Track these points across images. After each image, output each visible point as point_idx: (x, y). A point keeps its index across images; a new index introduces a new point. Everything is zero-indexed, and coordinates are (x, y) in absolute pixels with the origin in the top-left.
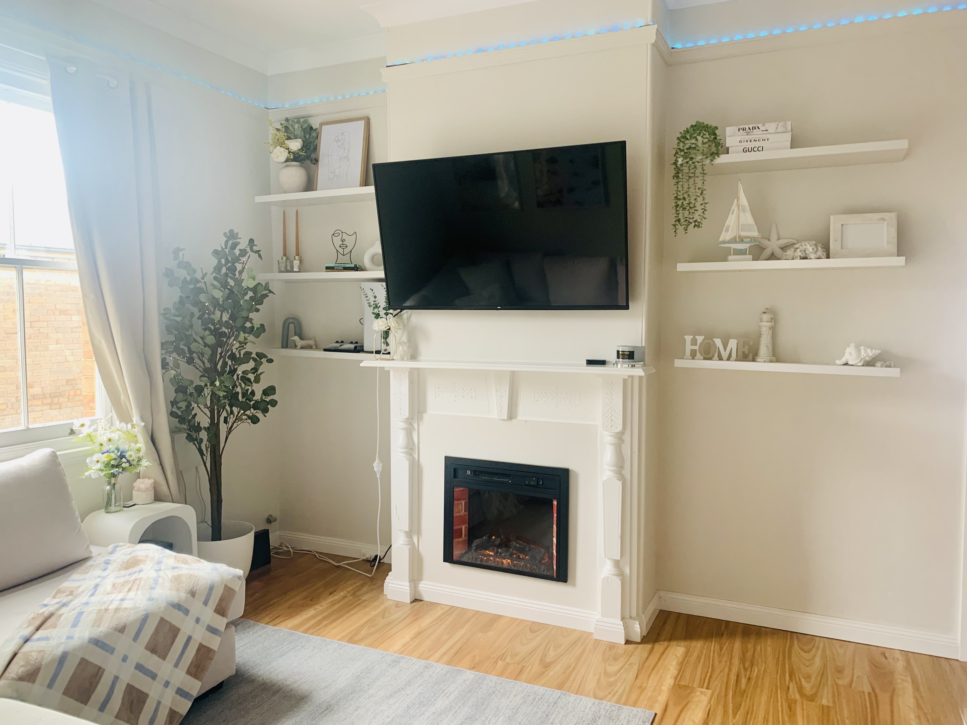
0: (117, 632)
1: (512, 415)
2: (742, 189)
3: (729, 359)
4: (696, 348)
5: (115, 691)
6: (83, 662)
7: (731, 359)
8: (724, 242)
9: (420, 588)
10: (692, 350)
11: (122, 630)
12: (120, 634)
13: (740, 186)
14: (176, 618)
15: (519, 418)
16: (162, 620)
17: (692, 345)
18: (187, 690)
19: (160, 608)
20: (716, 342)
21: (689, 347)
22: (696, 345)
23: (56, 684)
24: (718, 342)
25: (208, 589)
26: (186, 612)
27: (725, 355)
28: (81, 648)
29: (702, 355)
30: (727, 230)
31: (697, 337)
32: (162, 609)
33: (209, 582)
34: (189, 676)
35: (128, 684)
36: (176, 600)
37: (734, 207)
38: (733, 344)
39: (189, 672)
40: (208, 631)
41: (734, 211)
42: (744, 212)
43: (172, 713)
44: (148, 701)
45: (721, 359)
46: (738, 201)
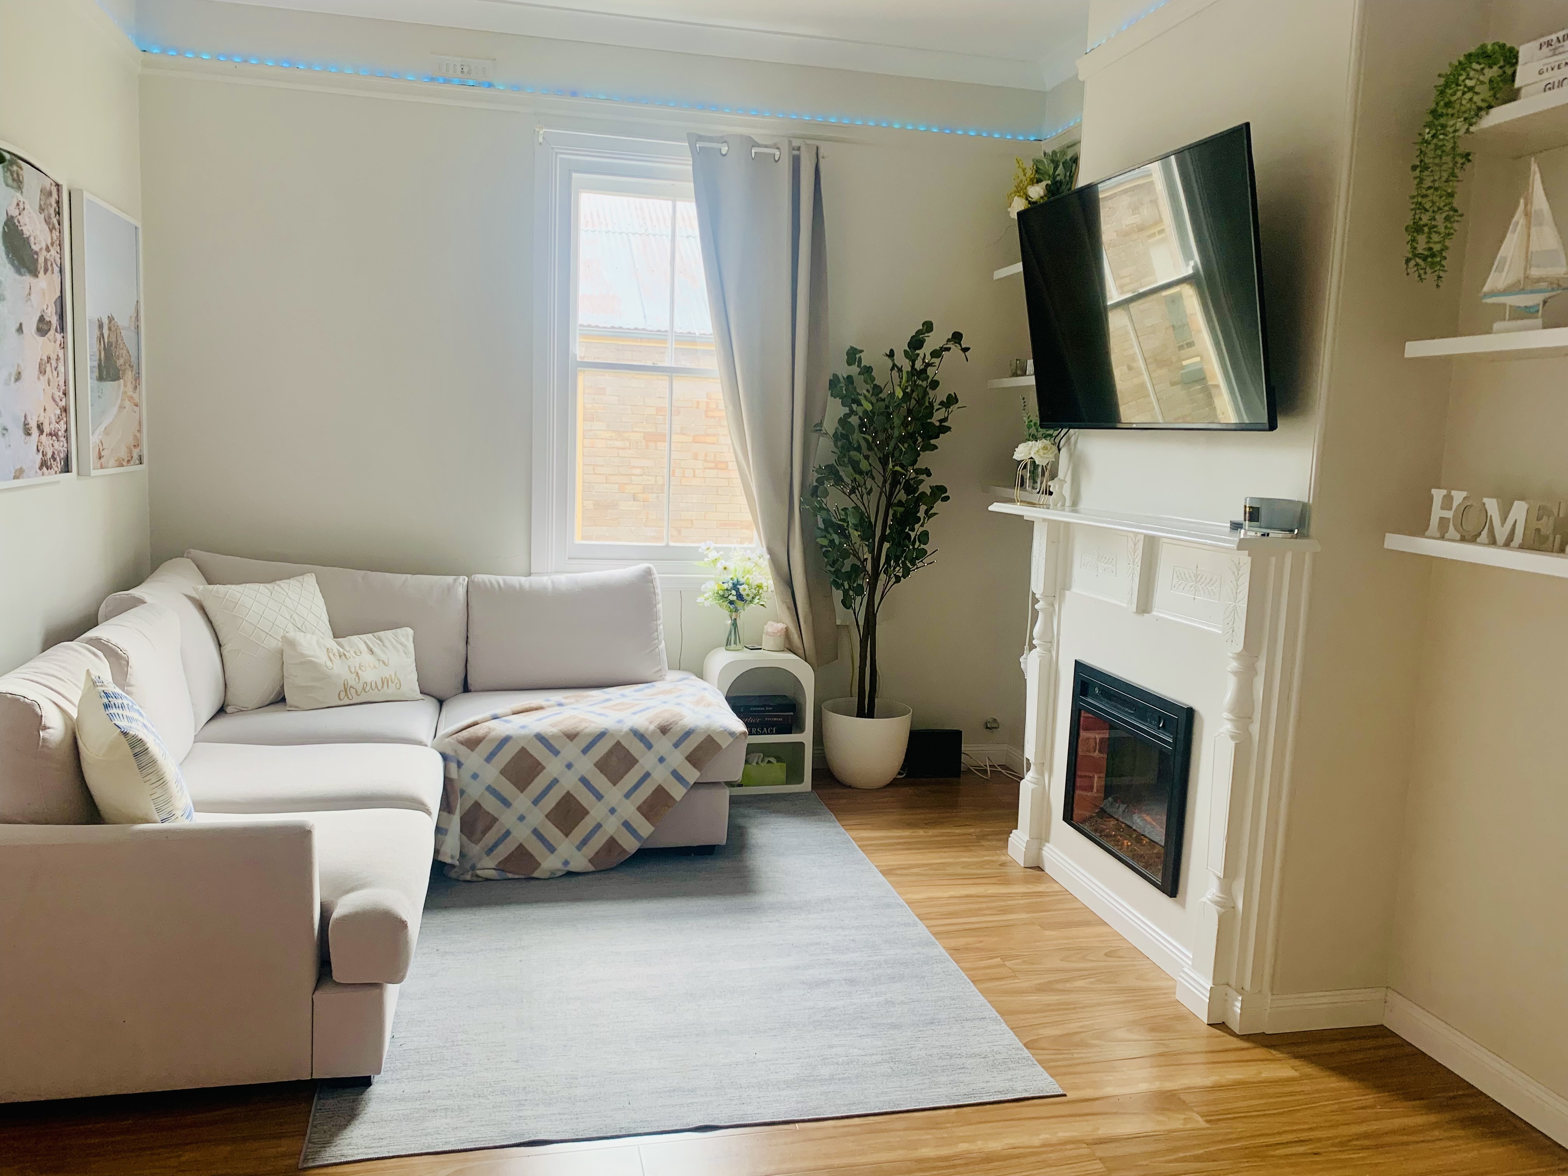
0: (565, 738)
1: (1144, 605)
2: (1538, 176)
3: (1507, 544)
4: (1449, 514)
5: (552, 792)
6: (523, 751)
7: (1512, 544)
8: (1493, 294)
9: (1044, 852)
10: (1441, 519)
11: (571, 736)
12: (568, 740)
13: (1534, 168)
14: (635, 748)
15: (1154, 613)
16: (618, 743)
17: (1442, 508)
18: (635, 827)
19: (621, 731)
20: (1487, 506)
21: (1437, 513)
22: (1450, 509)
23: (495, 759)
24: (1492, 506)
25: (684, 732)
26: (649, 746)
27: (1501, 534)
28: (524, 737)
29: (1458, 531)
30: (1500, 269)
31: (1454, 493)
32: (622, 733)
33: (689, 727)
34: (639, 814)
35: (568, 792)
36: (642, 730)
37: (1519, 216)
38: (1519, 511)
39: (639, 809)
40: (673, 775)
41: (1517, 223)
42: (1541, 224)
43: (612, 843)
44: (587, 819)
45: (1493, 542)
46: (1526, 205)
